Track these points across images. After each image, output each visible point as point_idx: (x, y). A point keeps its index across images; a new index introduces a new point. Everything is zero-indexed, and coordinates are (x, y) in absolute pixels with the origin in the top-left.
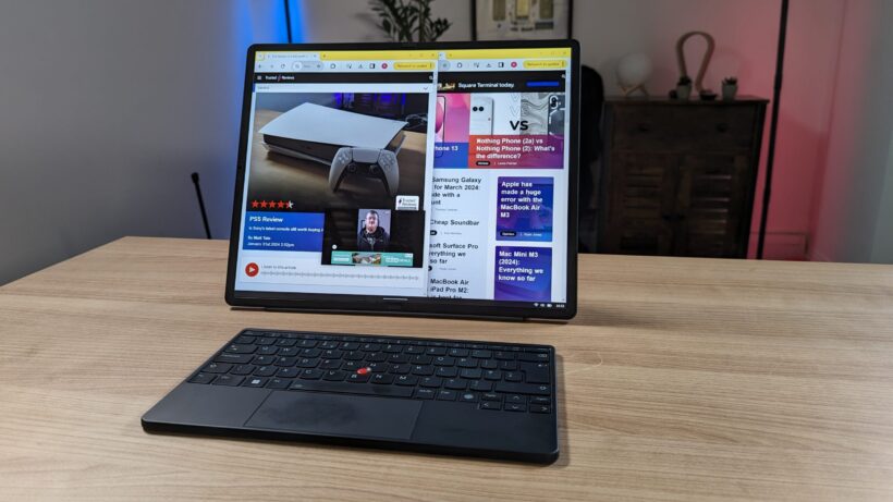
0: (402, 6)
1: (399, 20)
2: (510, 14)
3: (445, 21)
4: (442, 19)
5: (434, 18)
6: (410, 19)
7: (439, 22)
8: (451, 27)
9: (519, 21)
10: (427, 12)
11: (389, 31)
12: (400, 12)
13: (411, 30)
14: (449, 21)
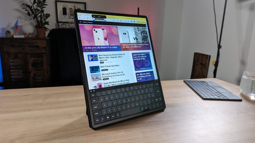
0: (34, 9)
1: (33, 13)
2: (68, 14)
3: (49, 14)
4: (48, 13)
5: (45, 13)
6: (37, 13)
7: (47, 14)
8: (50, 16)
9: (71, 16)
10: (43, 11)
11: (30, 16)
12: (34, 10)
13: (38, 16)
14: (50, 14)
